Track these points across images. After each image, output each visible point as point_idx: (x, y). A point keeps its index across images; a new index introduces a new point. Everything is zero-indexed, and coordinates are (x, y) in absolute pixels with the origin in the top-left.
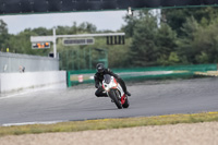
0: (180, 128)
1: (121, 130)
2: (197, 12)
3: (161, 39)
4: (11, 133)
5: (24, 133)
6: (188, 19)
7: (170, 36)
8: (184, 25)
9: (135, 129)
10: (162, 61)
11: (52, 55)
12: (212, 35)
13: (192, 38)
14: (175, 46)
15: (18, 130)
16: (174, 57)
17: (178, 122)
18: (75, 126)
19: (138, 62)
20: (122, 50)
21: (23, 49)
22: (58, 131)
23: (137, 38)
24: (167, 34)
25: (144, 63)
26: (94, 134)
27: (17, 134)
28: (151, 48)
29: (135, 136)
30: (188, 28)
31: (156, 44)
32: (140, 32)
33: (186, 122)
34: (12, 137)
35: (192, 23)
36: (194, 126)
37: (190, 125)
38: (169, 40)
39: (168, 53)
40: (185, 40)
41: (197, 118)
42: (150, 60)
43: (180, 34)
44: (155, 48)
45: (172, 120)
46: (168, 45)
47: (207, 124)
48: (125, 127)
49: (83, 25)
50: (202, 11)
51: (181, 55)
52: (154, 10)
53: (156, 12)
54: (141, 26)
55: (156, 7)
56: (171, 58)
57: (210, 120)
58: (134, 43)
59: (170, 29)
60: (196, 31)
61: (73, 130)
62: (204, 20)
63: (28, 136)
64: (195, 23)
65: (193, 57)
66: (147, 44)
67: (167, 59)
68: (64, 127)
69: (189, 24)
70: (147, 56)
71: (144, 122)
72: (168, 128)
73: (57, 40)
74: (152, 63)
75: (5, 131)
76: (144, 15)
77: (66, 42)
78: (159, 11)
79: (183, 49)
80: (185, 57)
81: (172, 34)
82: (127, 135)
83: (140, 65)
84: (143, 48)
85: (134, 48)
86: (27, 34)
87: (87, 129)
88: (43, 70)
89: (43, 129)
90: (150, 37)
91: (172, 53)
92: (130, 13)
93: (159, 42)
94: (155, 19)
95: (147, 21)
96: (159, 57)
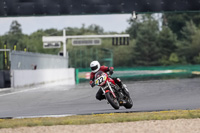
0: (179, 123)
1: (125, 123)
2: (196, 16)
3: (162, 41)
4: (24, 125)
5: (36, 125)
6: (187, 23)
7: (171, 38)
8: (184, 28)
9: (138, 123)
10: (162, 61)
11: (62, 54)
13: (191, 41)
14: (175, 47)
15: (31, 122)
16: (174, 57)
17: (177, 118)
18: (83, 119)
19: (141, 62)
20: (126, 50)
21: (35, 48)
22: (67, 124)
23: (140, 39)
24: (168, 36)
25: (146, 63)
26: (101, 127)
27: (29, 126)
28: (152, 50)
29: (138, 129)
30: (187, 32)
31: (158, 45)
32: (143, 34)
33: (184, 117)
34: (25, 128)
35: (191, 27)
36: (192, 122)
37: (189, 121)
38: (169, 42)
39: (169, 54)
40: (184, 42)
41: (195, 114)
42: (152, 60)
43: (180, 37)
44: (157, 49)
45: (172, 115)
46: (169, 47)
48: (129, 121)
49: (91, 27)
51: (180, 56)
52: (156, 14)
53: (158, 16)
54: (144, 28)
55: (158, 11)
56: (171, 59)
58: (137, 44)
59: (171, 32)
60: (194, 34)
61: (81, 123)
63: (40, 128)
64: (194, 27)
65: (191, 58)
66: (150, 45)
67: (167, 59)
68: (72, 120)
69: (189, 27)
70: (149, 56)
71: (147, 116)
72: (168, 123)
73: (67, 40)
74: (153, 63)
75: (19, 122)
76: (147, 19)
77: (75, 42)
78: (161, 15)
79: (183, 50)
80: (184, 58)
81: (173, 36)
82: (131, 129)
83: (143, 65)
84: (145, 48)
85: (138, 49)
86: (39, 34)
87: (94, 122)
88: (53, 67)
89: (53, 122)
90: (152, 39)
91: (173, 54)
92: (134, 16)
93: (160, 43)
94: (157, 22)
95: (149, 25)
96: (160, 57)
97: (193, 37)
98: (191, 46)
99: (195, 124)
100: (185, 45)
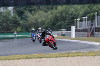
0: (21, 61)
2: (30, 8)
3: (13, 21)
6: (25, 12)
7: (17, 19)
8: (24, 14)
12: (36, 19)
13: (27, 20)
14: (20, 24)
16: (19, 29)
17: (20, 59)
19: (2, 31)
23: (2, 20)
24: (16, 18)
25: (5, 32)
28: (8, 25)
30: (25, 16)
31: (11, 23)
32: (3, 17)
35: (27, 13)
37: (26, 60)
38: (17, 21)
39: (16, 27)
40: (24, 21)
41: (29, 57)
42: (8, 30)
43: (22, 18)
44: (10, 25)
45: (17, 58)
46: (16, 24)
47: (34, 60)
50: (32, 8)
51: (22, 28)
52: (10, 7)
54: (4, 14)
55: (11, 6)
56: (17, 29)
57: (35, 58)
58: (1, 22)
59: (17, 16)
62: (33, 12)
64: (29, 13)
65: (28, 29)
66: (7, 23)
69: (26, 14)
70: (6, 28)
71: (5, 58)
74: (8, 32)
76: (5, 10)
78: (12, 8)
79: (23, 25)
80: (24, 29)
81: (18, 18)
83: (3, 32)
84: (4, 24)
90: (8, 20)
91: (18, 27)
94: (10, 11)
95: (7, 12)
96: (12, 29)
97: (28, 19)
98: (27, 23)
99: (29, 62)
100: (24, 23)
